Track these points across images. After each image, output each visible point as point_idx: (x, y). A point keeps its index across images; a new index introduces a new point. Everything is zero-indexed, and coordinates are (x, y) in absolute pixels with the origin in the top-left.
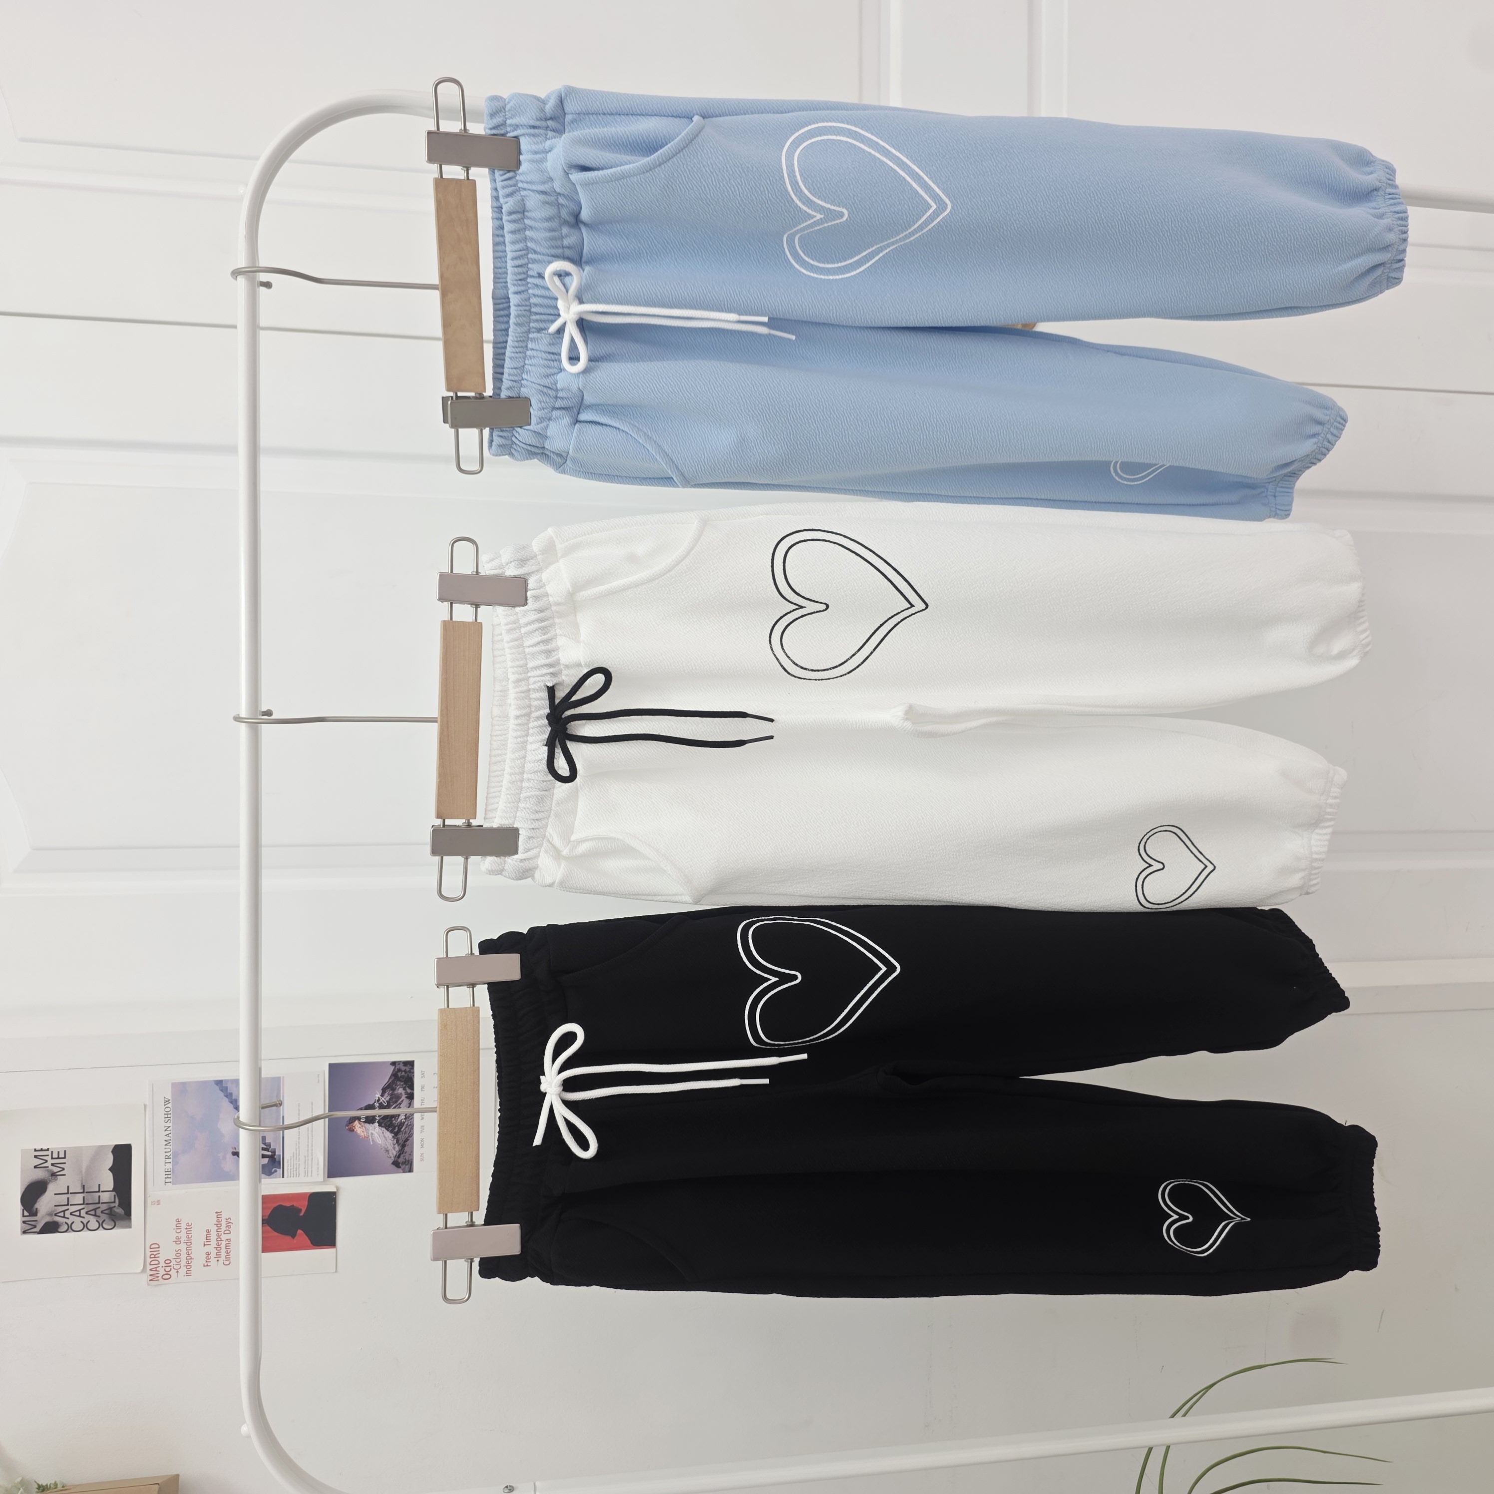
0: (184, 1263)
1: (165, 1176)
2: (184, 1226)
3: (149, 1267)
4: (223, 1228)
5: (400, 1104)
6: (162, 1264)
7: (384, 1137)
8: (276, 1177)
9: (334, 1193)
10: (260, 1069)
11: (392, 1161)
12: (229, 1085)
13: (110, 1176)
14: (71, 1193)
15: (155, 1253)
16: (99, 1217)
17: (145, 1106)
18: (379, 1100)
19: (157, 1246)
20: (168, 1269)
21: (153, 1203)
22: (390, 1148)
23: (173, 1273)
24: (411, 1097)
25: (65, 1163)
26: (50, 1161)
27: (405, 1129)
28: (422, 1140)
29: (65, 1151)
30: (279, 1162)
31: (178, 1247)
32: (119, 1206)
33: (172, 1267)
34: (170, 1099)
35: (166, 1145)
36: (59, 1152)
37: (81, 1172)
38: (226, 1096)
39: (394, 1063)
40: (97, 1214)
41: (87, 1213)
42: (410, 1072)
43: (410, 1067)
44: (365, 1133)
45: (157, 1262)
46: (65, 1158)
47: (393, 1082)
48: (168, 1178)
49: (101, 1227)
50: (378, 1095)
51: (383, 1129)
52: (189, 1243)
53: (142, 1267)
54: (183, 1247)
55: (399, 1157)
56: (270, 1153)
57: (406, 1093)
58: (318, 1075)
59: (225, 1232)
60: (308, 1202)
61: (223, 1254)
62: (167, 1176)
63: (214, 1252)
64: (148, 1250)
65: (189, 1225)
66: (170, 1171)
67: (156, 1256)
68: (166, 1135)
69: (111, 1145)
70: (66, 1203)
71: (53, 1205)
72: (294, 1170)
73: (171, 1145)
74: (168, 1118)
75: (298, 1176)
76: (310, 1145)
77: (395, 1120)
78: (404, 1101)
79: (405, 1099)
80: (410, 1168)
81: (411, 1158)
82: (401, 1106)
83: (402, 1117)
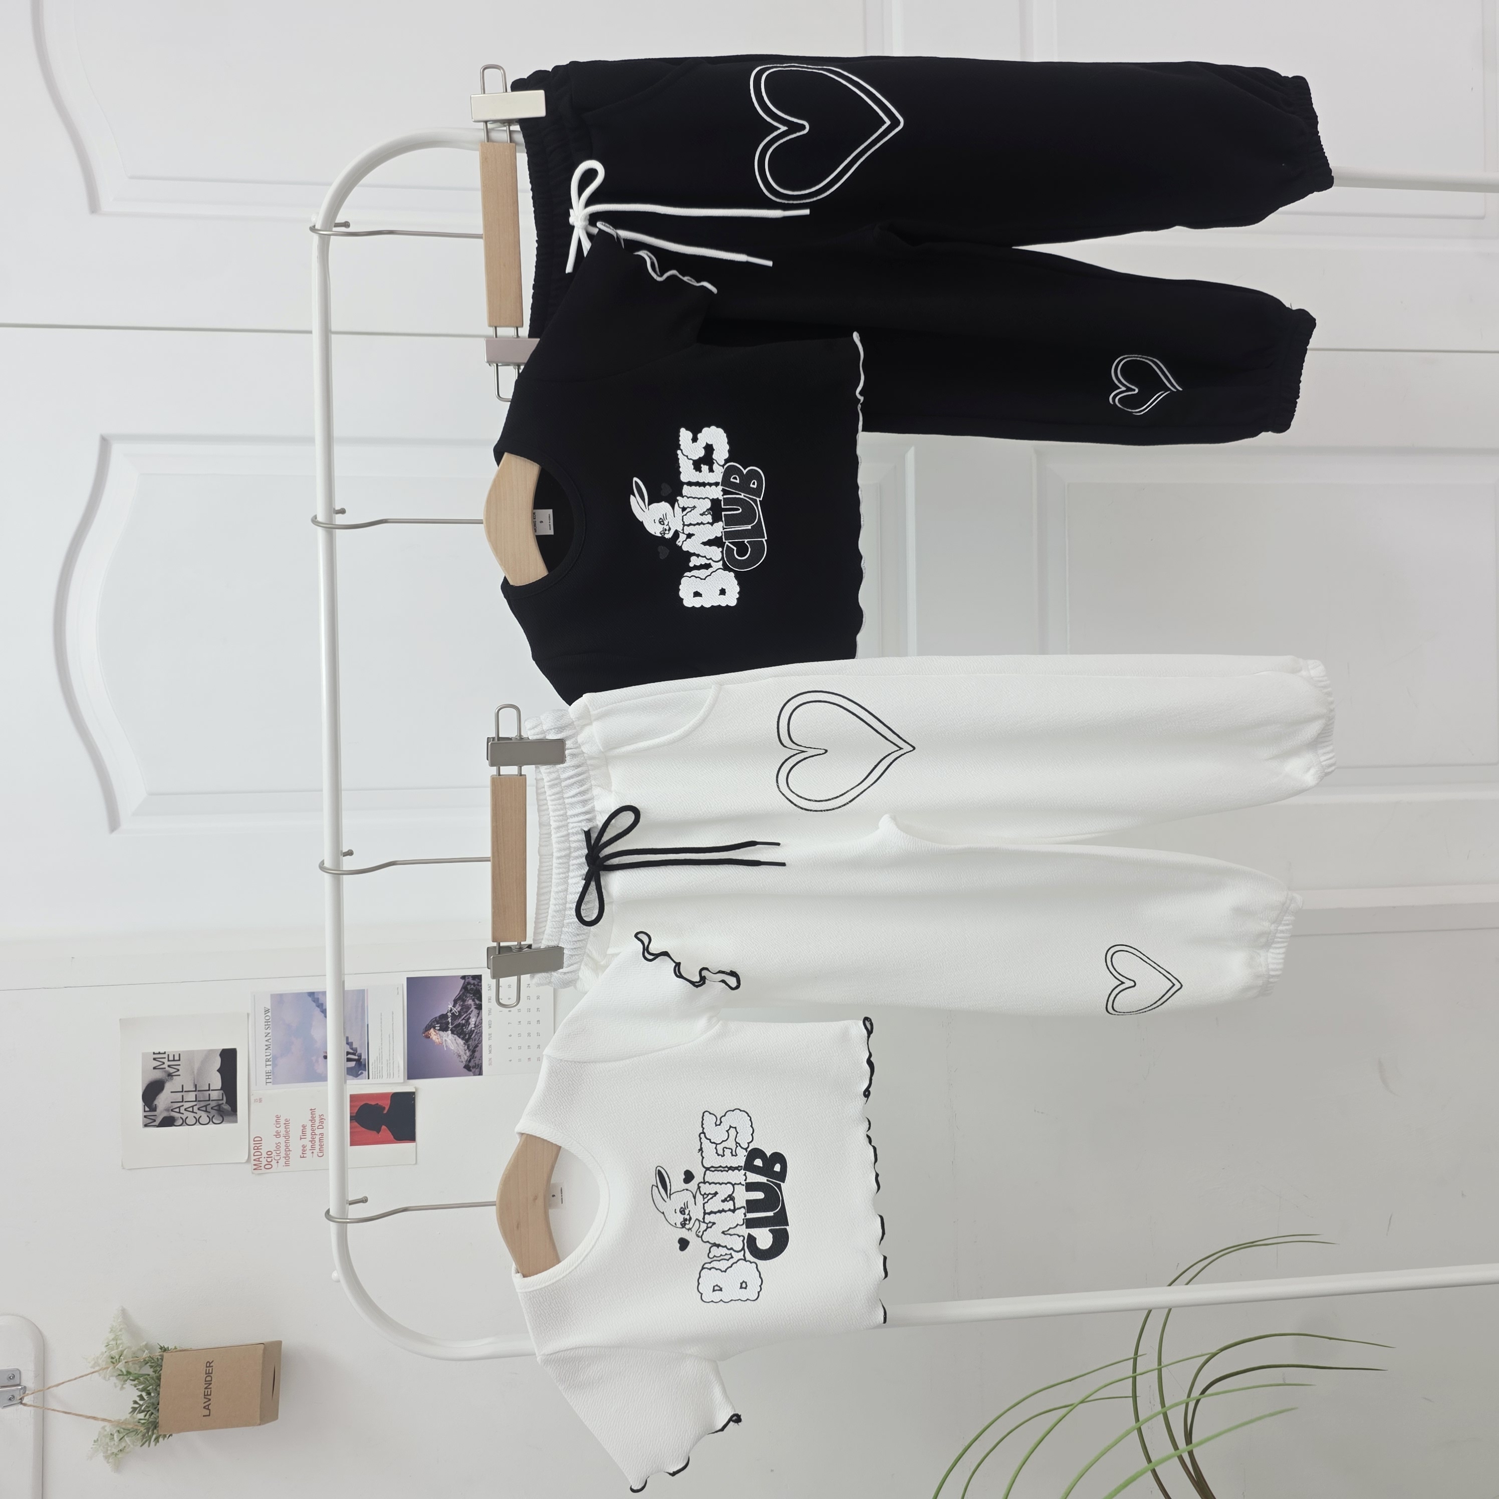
0: (283, 1154)
1: (265, 1077)
2: (282, 1121)
3: (253, 1158)
4: (317, 1124)
5: (470, 1014)
6: (265, 1155)
7: (457, 1043)
8: (362, 1079)
9: (413, 1093)
10: (344, 982)
11: (464, 1065)
12: (320, 997)
13: (218, 1076)
14: (185, 1092)
15: (258, 1145)
16: (209, 1112)
17: (248, 1015)
18: (451, 1010)
19: (260, 1139)
20: (269, 1160)
21: (256, 1101)
22: (462, 1053)
23: (274, 1163)
24: (479, 1007)
25: (179, 1065)
26: (167, 1063)
27: (475, 1036)
28: (490, 1046)
29: (179, 1055)
30: (365, 1065)
31: (278, 1140)
32: (226, 1103)
33: (273, 1158)
34: (270, 1008)
35: (266, 1049)
36: (174, 1055)
37: (193, 1072)
38: (318, 1006)
39: (464, 977)
40: (208, 1110)
41: (199, 1109)
42: (478, 985)
43: (478, 981)
44: (440, 1040)
45: (260, 1154)
46: (179, 1060)
47: (463, 993)
48: (268, 1078)
49: (211, 1122)
50: (450, 1006)
51: (455, 1036)
52: (287, 1136)
53: (246, 1158)
54: (282, 1140)
55: (470, 1061)
56: (356, 1057)
57: (475, 1004)
58: (398, 988)
59: (319, 1127)
60: (391, 1101)
61: (317, 1147)
62: (267, 1077)
63: (309, 1145)
64: (252, 1142)
65: (287, 1121)
66: (270, 1073)
67: (259, 1148)
68: (266, 1041)
69: (219, 1049)
70: (181, 1100)
71: (170, 1102)
72: (378, 1072)
73: (270, 1050)
74: (268, 1025)
75: (382, 1078)
76: (391, 1050)
77: (465, 1028)
78: (473, 1012)
79: (474, 1010)
80: (480, 1072)
81: (480, 1062)
82: (471, 1016)
83: (472, 1026)
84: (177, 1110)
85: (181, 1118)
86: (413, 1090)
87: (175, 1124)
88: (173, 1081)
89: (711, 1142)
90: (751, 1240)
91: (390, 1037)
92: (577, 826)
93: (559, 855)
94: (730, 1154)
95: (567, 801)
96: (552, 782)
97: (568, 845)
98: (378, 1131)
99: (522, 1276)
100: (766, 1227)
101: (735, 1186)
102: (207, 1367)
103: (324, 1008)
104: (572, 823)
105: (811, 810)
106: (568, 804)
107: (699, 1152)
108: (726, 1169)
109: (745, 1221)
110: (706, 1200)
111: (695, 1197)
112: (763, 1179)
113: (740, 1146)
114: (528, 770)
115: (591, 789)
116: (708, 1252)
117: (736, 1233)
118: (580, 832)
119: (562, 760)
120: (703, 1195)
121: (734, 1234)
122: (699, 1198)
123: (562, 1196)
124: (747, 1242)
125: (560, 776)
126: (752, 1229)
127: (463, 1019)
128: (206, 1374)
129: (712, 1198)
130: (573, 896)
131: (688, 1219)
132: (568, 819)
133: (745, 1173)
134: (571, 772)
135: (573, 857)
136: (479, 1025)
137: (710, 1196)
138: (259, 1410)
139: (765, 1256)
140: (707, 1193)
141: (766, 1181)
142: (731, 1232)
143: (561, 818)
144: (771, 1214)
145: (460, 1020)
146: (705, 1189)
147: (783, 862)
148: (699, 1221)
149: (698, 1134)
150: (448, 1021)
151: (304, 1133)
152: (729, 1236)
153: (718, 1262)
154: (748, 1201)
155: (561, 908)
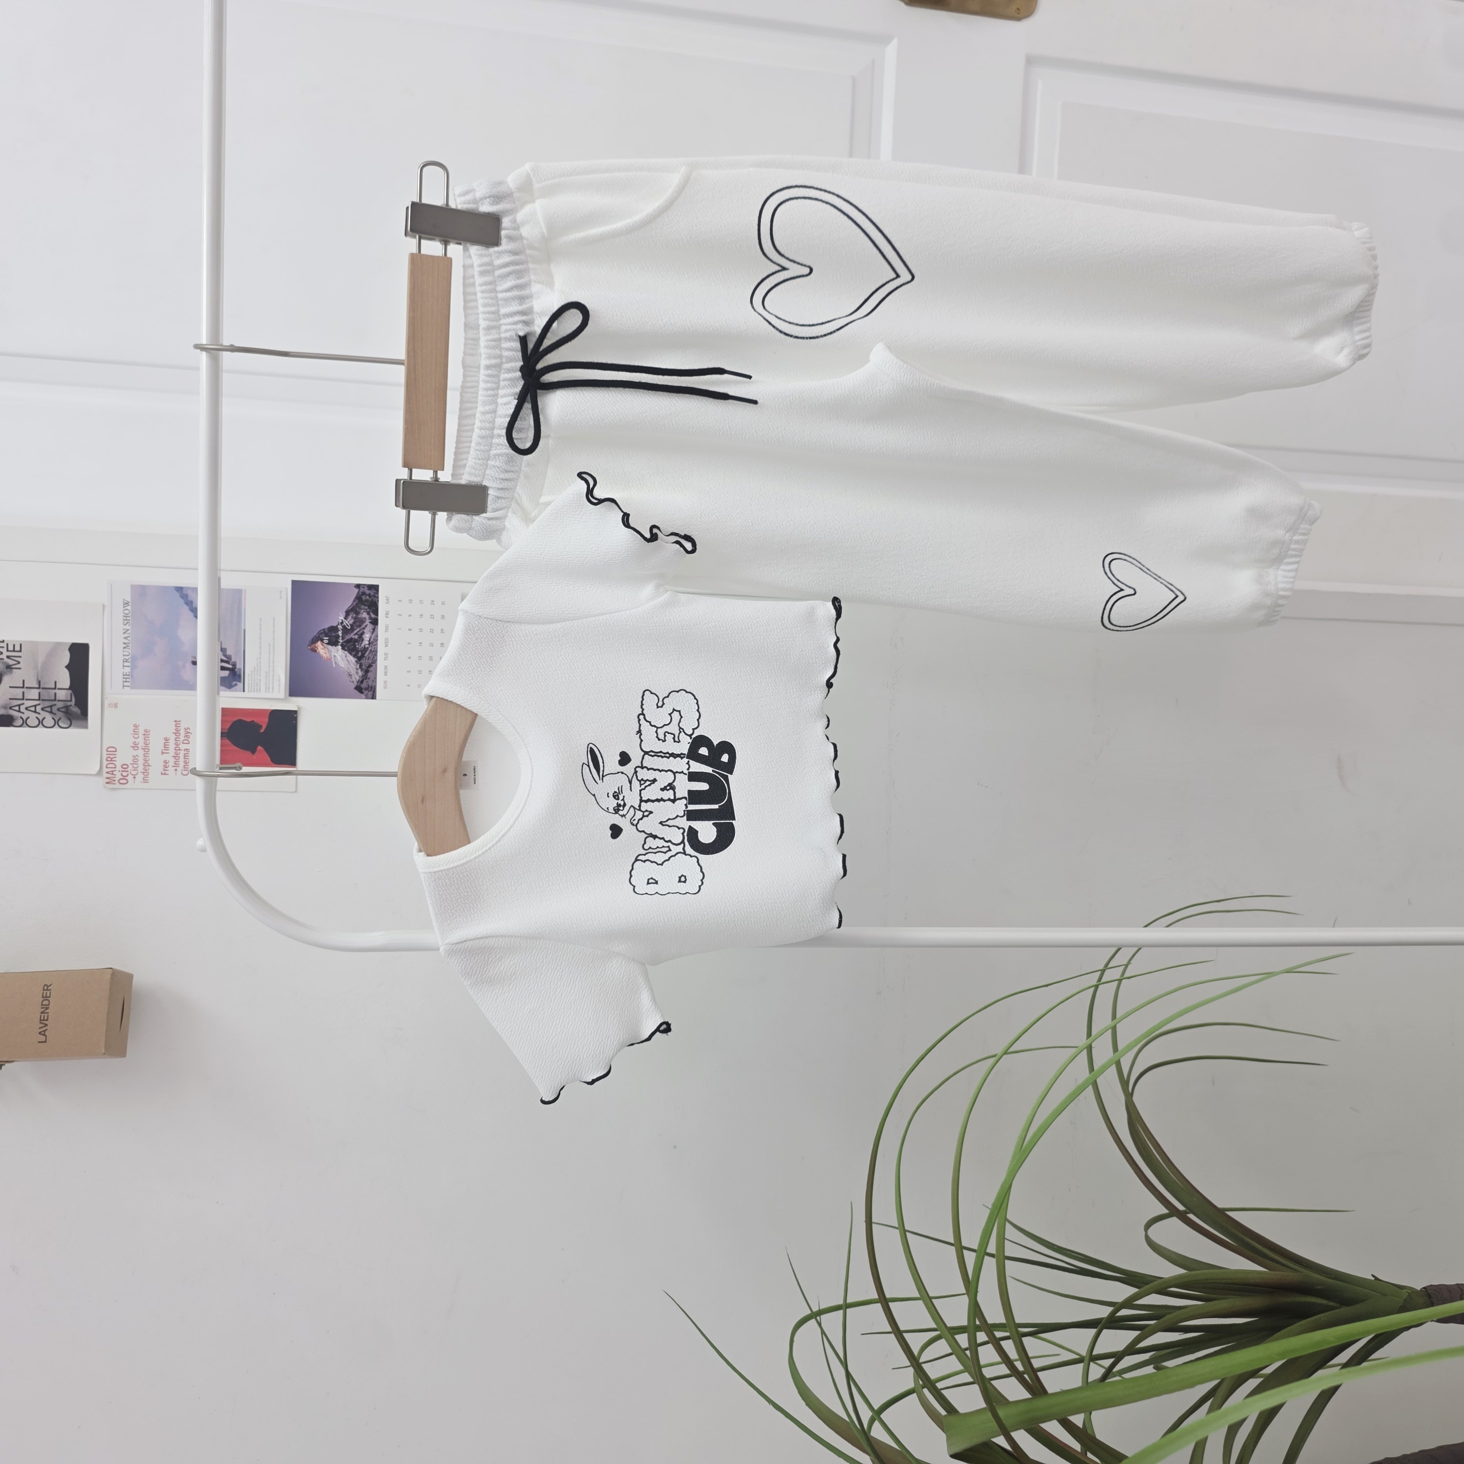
0: (141, 769)
1: (122, 680)
2: (141, 731)
3: (105, 770)
4: (182, 738)
5: (364, 628)
6: (119, 768)
7: (347, 660)
8: (236, 691)
9: (295, 712)
10: (219, 579)
11: (354, 686)
12: (190, 593)
13: (67, 672)
14: (27, 688)
15: (112, 756)
16: (55, 714)
17: (104, 606)
18: (342, 623)
19: (114, 750)
20: (125, 774)
21: (110, 705)
22: (353, 672)
23: (130, 778)
24: (375, 622)
25: (20, 657)
26: (5, 654)
27: (368, 655)
28: (386, 667)
29: (21, 645)
30: (240, 676)
31: (135, 753)
32: (76, 704)
33: (129, 773)
34: (129, 600)
35: (124, 648)
36: (14, 645)
37: (37, 666)
38: (187, 603)
39: (358, 586)
40: (53, 711)
41: (42, 709)
42: (374, 596)
43: (375, 592)
44: (328, 655)
45: (113, 766)
46: (20, 651)
47: (357, 605)
48: (126, 681)
49: (57, 725)
50: (342, 618)
51: (346, 652)
52: (146, 749)
53: (98, 768)
54: (140, 753)
55: (362, 682)
56: (230, 666)
57: (370, 618)
58: (281, 592)
59: (184, 742)
60: (269, 718)
61: (182, 762)
62: (125, 680)
63: (171, 763)
64: (105, 752)
65: (147, 732)
66: (129, 675)
67: (113, 759)
68: (125, 638)
69: (68, 643)
70: (21, 697)
71: (8, 699)
72: (256, 685)
73: (129, 649)
74: (126, 620)
75: (260, 692)
76: (271, 661)
77: (358, 644)
78: (368, 626)
79: (369, 624)
80: (373, 695)
81: (374, 684)
82: (365, 631)
83: (366, 642)
84: (17, 708)
85: (21, 718)
86: (295, 709)
87: (14, 724)
88: (13, 675)
89: (651, 725)
90: (692, 834)
91: (270, 646)
92: (510, 329)
93: (488, 362)
94: (672, 740)
95: (500, 295)
96: (484, 268)
97: (499, 353)
98: (253, 751)
99: (426, 855)
100: (710, 821)
101: (677, 774)
102: (44, 990)
103: (194, 606)
104: (506, 324)
105: (791, 336)
106: (501, 300)
107: (637, 734)
108: (668, 755)
109: (686, 812)
110: (643, 787)
111: (630, 782)
112: (708, 770)
113: (684, 731)
114: (455, 250)
115: (530, 285)
116: (643, 842)
117: (675, 825)
118: (515, 337)
119: (496, 242)
120: (640, 781)
121: (674, 826)
122: (635, 783)
123: (475, 775)
124: (687, 835)
125: (492, 262)
126: (694, 822)
127: (356, 634)
128: (43, 997)
129: (649, 785)
130: (503, 420)
131: (622, 805)
132: (500, 319)
133: (689, 761)
134: (507, 259)
135: (504, 369)
136: (374, 642)
137: (648, 783)
138: (104, 1038)
139: (708, 850)
140: (645, 779)
141: (711, 772)
142: (670, 823)
143: (492, 316)
144: (716, 807)
145: (352, 634)
146: (643, 774)
147: (754, 399)
148: (634, 808)
149: (637, 715)
150: (339, 635)
151: (166, 746)
152: (667, 827)
153: (653, 854)
154: (690, 792)
155: (487, 433)
